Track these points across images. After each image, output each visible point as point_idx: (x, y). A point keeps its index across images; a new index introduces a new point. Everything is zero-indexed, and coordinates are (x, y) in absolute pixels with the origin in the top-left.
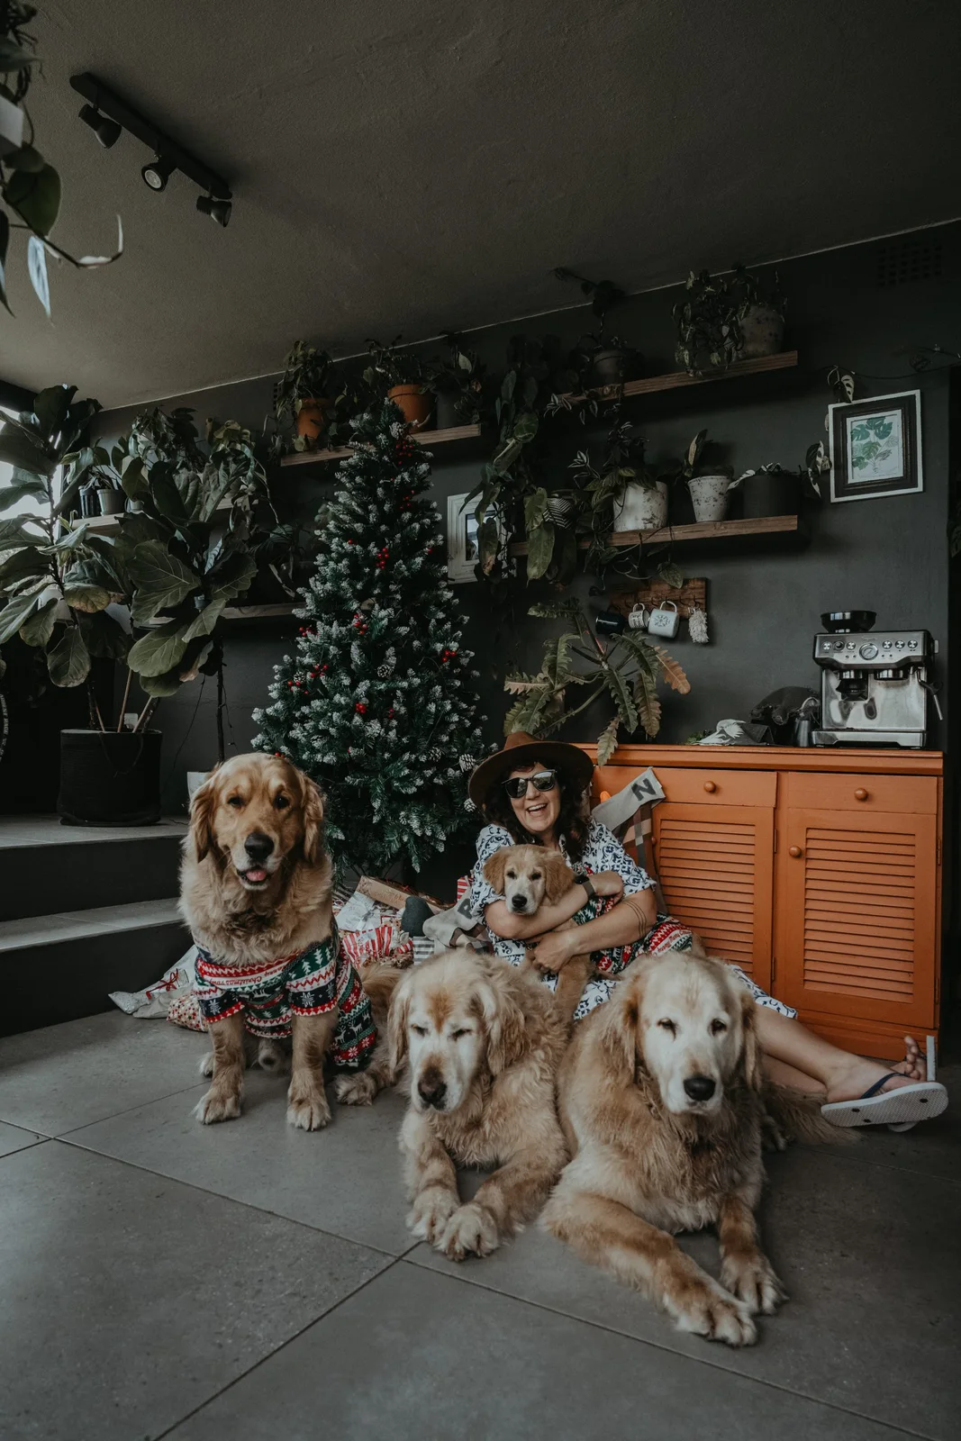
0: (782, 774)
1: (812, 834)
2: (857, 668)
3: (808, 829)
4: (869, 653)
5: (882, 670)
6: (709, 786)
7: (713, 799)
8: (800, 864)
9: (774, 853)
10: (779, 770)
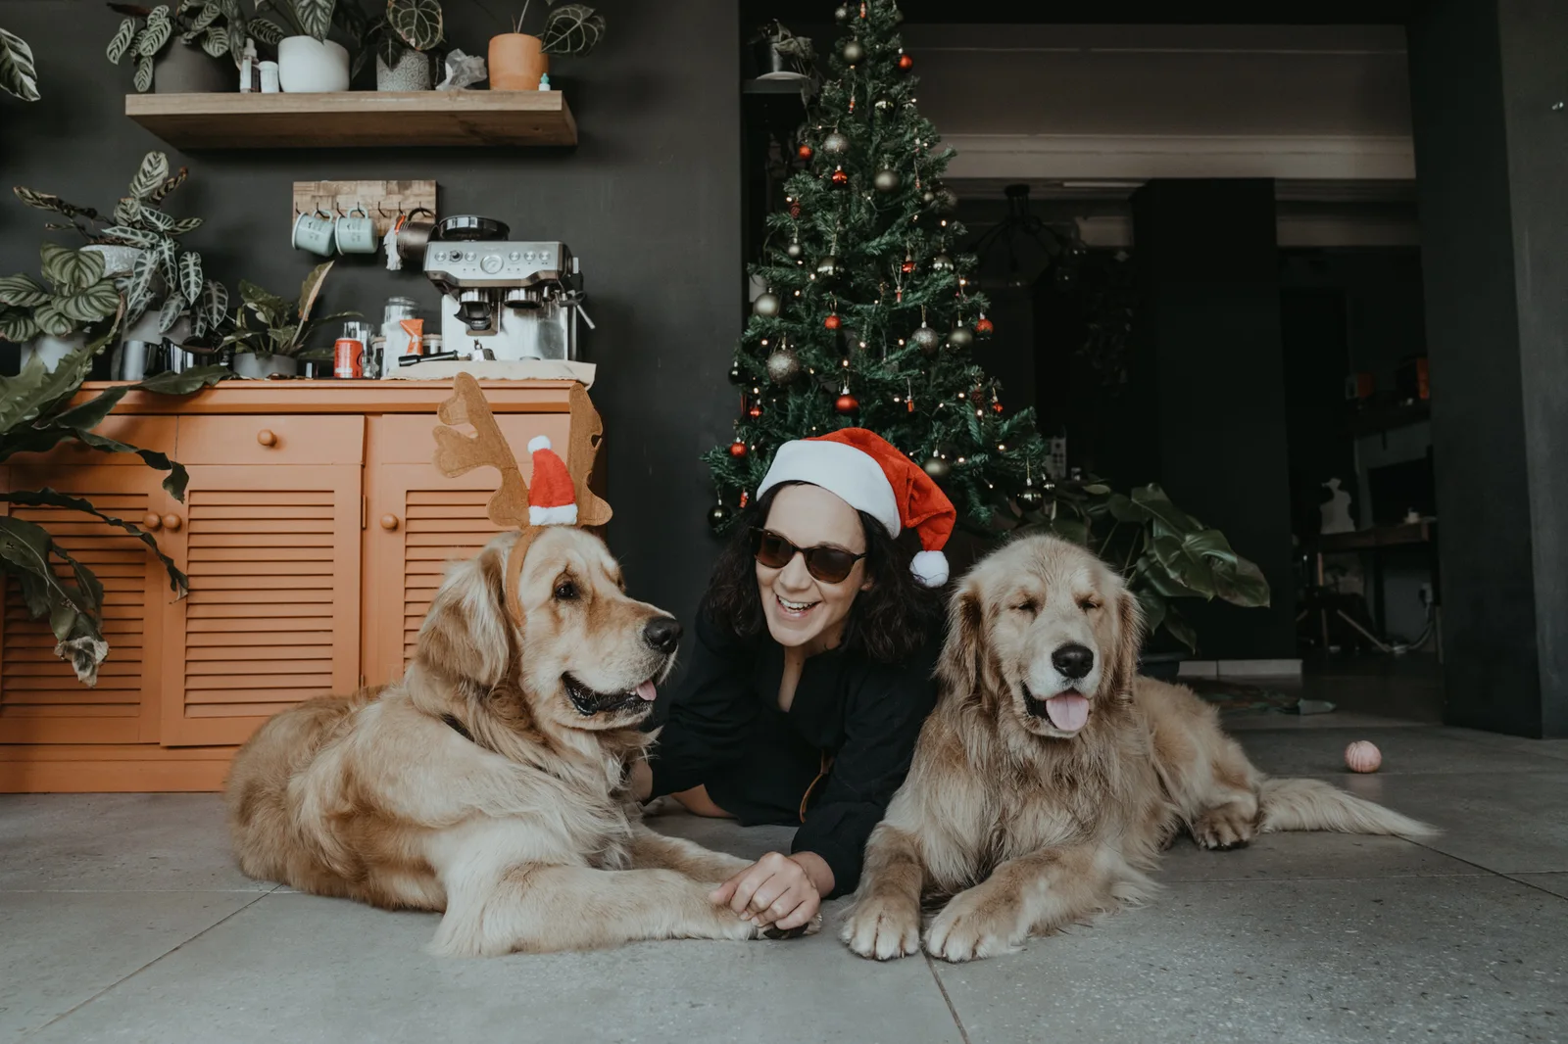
0: (370, 418)
1: (414, 499)
2: (480, 285)
3: (408, 491)
4: (494, 266)
5: (509, 289)
6: (267, 438)
7: (271, 455)
8: (398, 540)
9: (363, 529)
10: (367, 413)
